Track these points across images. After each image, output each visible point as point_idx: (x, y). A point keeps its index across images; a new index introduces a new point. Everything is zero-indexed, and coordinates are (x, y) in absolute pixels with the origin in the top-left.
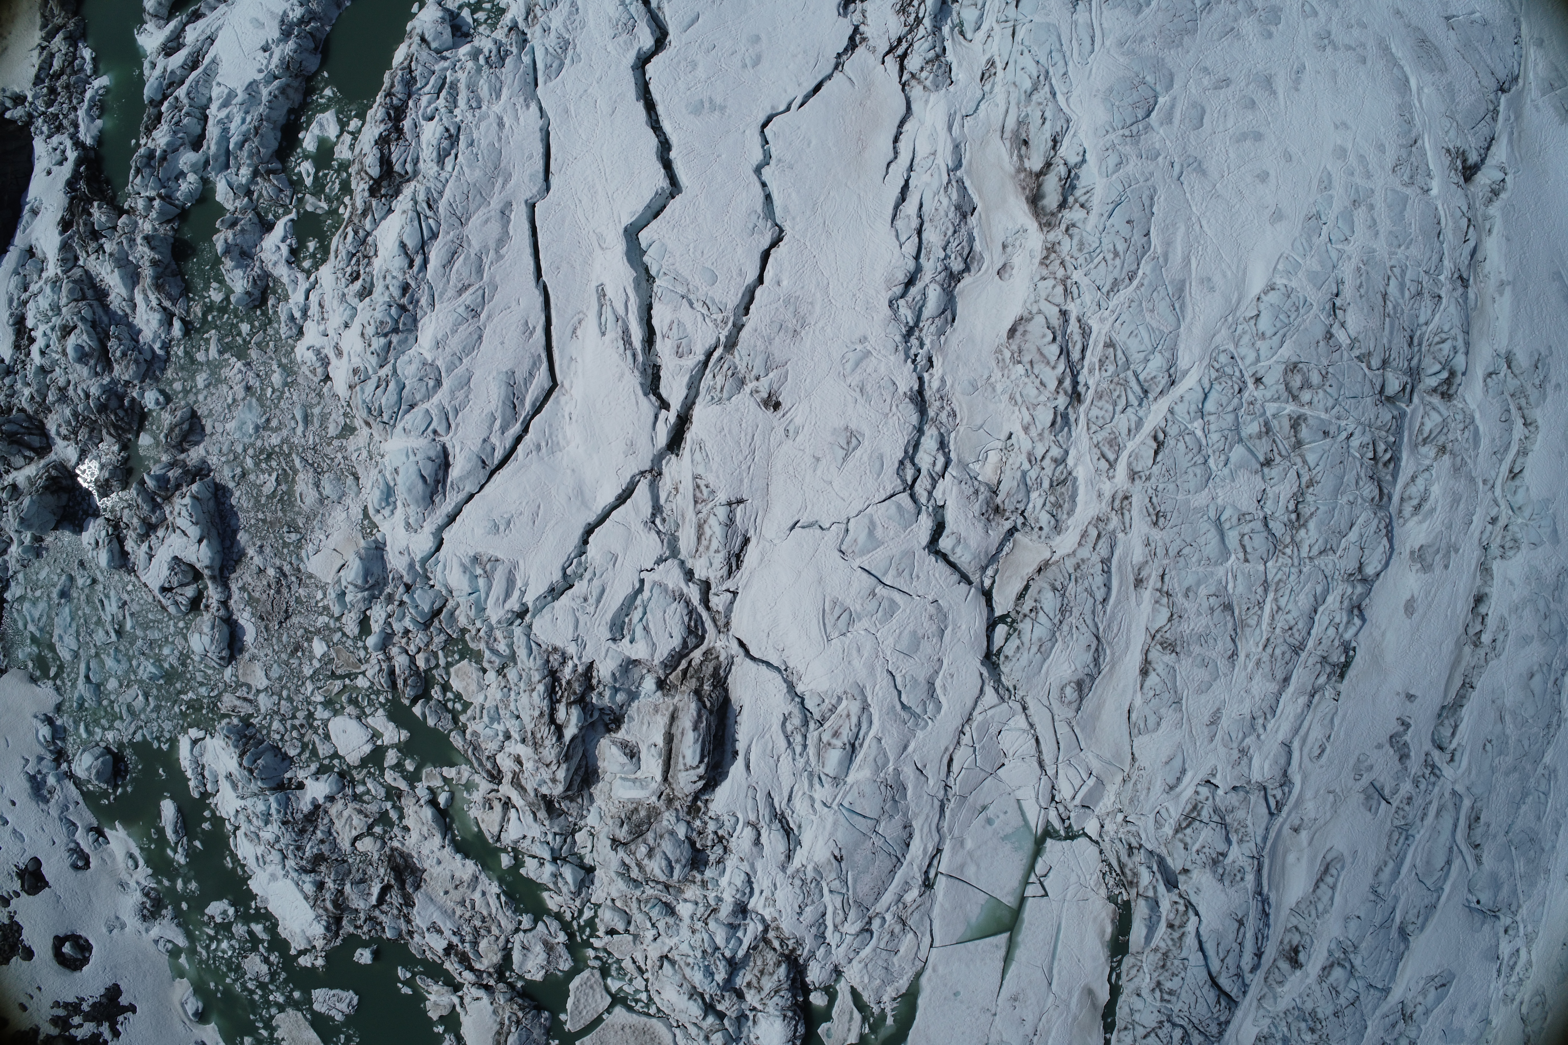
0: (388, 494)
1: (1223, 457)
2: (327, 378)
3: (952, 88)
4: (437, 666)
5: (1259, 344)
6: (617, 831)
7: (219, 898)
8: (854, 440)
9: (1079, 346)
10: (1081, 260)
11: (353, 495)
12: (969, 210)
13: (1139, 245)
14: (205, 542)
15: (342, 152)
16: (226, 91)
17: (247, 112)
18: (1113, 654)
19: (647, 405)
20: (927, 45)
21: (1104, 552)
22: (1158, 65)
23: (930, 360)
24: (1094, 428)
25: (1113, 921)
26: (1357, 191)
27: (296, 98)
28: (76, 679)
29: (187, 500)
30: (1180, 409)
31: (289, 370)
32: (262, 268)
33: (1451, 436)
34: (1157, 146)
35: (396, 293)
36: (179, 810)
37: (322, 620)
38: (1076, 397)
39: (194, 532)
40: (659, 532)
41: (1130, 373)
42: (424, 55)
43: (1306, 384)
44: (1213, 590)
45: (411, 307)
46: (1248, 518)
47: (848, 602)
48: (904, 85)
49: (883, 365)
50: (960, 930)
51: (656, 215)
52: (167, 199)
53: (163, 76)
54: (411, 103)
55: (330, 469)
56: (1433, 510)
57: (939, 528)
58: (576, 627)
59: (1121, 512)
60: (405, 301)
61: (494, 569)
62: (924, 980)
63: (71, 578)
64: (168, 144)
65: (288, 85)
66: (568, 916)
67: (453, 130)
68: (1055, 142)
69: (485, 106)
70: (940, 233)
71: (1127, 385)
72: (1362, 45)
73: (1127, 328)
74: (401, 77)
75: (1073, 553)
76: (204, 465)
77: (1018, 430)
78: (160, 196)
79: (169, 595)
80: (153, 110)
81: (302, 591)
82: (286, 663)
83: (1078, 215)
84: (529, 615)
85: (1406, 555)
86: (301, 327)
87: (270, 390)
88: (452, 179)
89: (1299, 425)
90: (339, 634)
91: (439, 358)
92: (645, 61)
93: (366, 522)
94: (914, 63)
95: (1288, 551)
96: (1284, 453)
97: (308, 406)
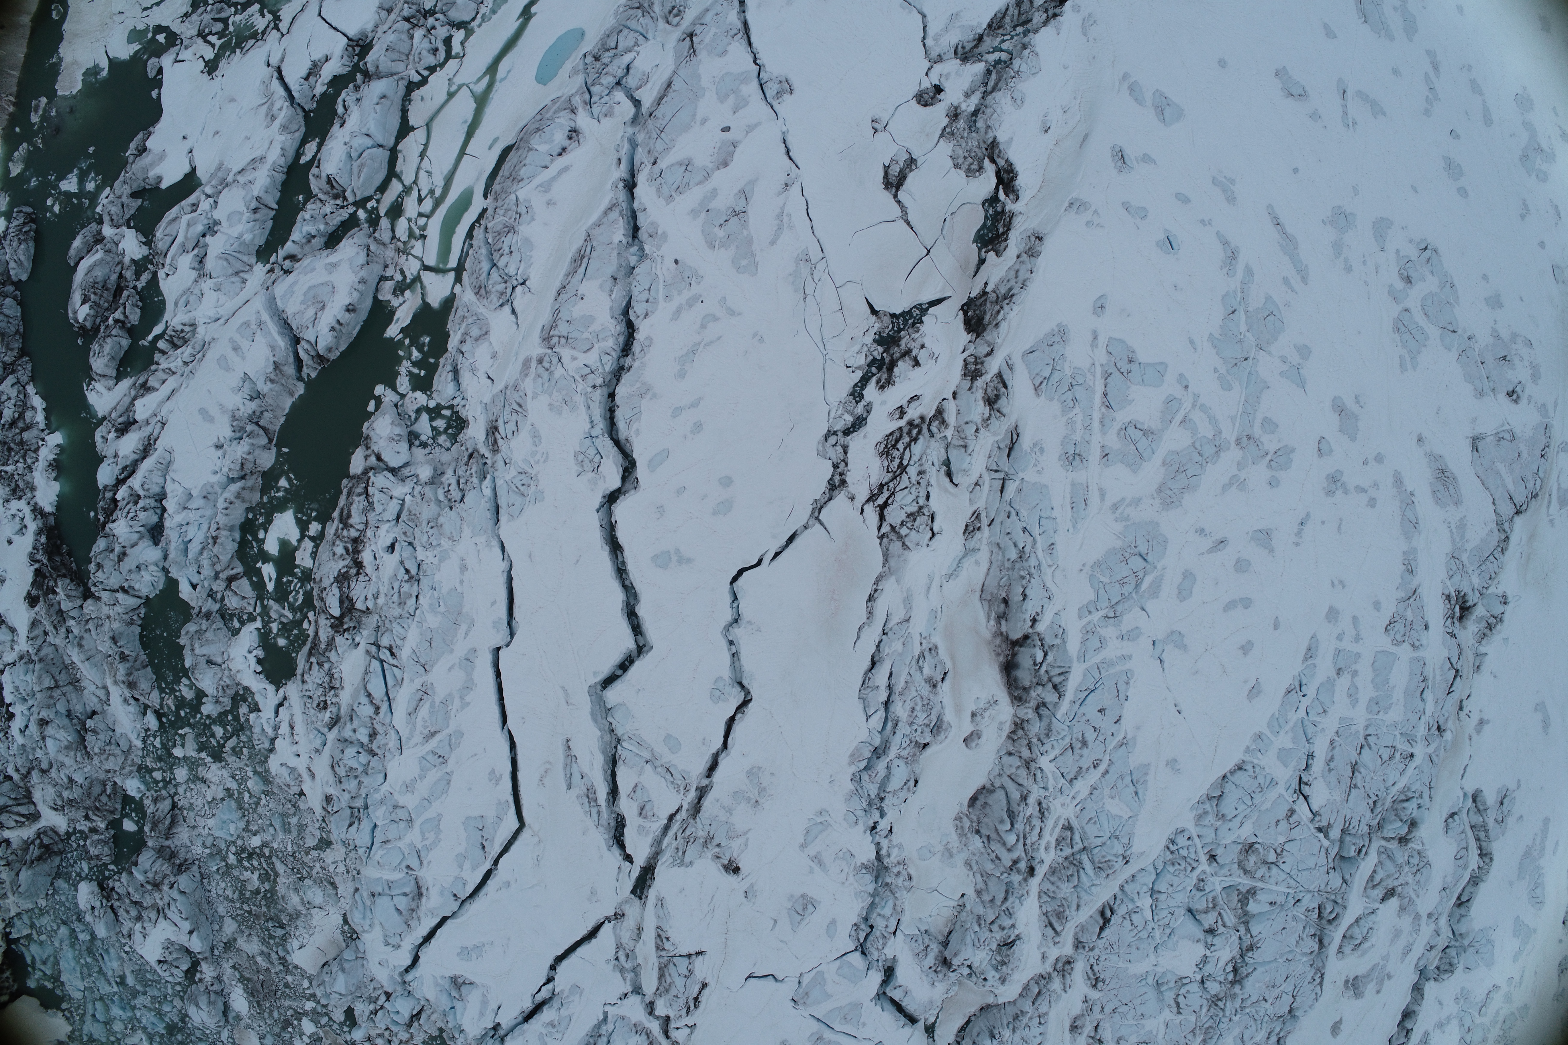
1: (1167, 931)
3: (932, 544)
5: (1218, 824)
8: (810, 907)
9: (1037, 830)
10: (1046, 747)
11: (332, 902)
12: (940, 678)
13: (1109, 733)
14: (195, 934)
16: (181, 490)
17: (204, 517)
19: (610, 861)
20: (909, 498)
22: (1153, 531)
23: (890, 828)
26: (1344, 658)
29: (175, 895)
30: (1131, 891)
32: (230, 677)
33: (1401, 881)
34: (1141, 625)
35: (364, 740)
37: (309, 1005)
38: (1030, 872)
39: (185, 926)
40: (622, 970)
41: (1085, 858)
42: (381, 479)
43: (1261, 861)
45: (379, 751)
46: (1185, 981)
48: (881, 538)
49: (842, 836)
52: (131, 591)
53: (115, 462)
54: (369, 533)
55: (309, 875)
56: (1373, 946)
59: (1063, 974)
60: (372, 746)
64: (126, 540)
65: (244, 488)
67: (413, 572)
68: (1034, 621)
69: (445, 543)
70: (908, 708)
71: (1080, 866)
72: (1376, 485)
73: (1087, 815)
74: (358, 503)
75: (1015, 1001)
76: (189, 855)
77: (971, 892)
78: (123, 589)
79: (165, 967)
80: (109, 495)
81: (289, 978)
82: (278, 1035)
83: (1050, 696)
84: (501, 1032)
85: (1340, 983)
86: (273, 741)
87: (246, 795)
88: (414, 625)
89: (1247, 898)
90: (326, 1019)
91: (409, 801)
92: (612, 498)
93: (346, 928)
94: (895, 515)
95: (1221, 1004)
96: (1228, 924)
97: (284, 816)
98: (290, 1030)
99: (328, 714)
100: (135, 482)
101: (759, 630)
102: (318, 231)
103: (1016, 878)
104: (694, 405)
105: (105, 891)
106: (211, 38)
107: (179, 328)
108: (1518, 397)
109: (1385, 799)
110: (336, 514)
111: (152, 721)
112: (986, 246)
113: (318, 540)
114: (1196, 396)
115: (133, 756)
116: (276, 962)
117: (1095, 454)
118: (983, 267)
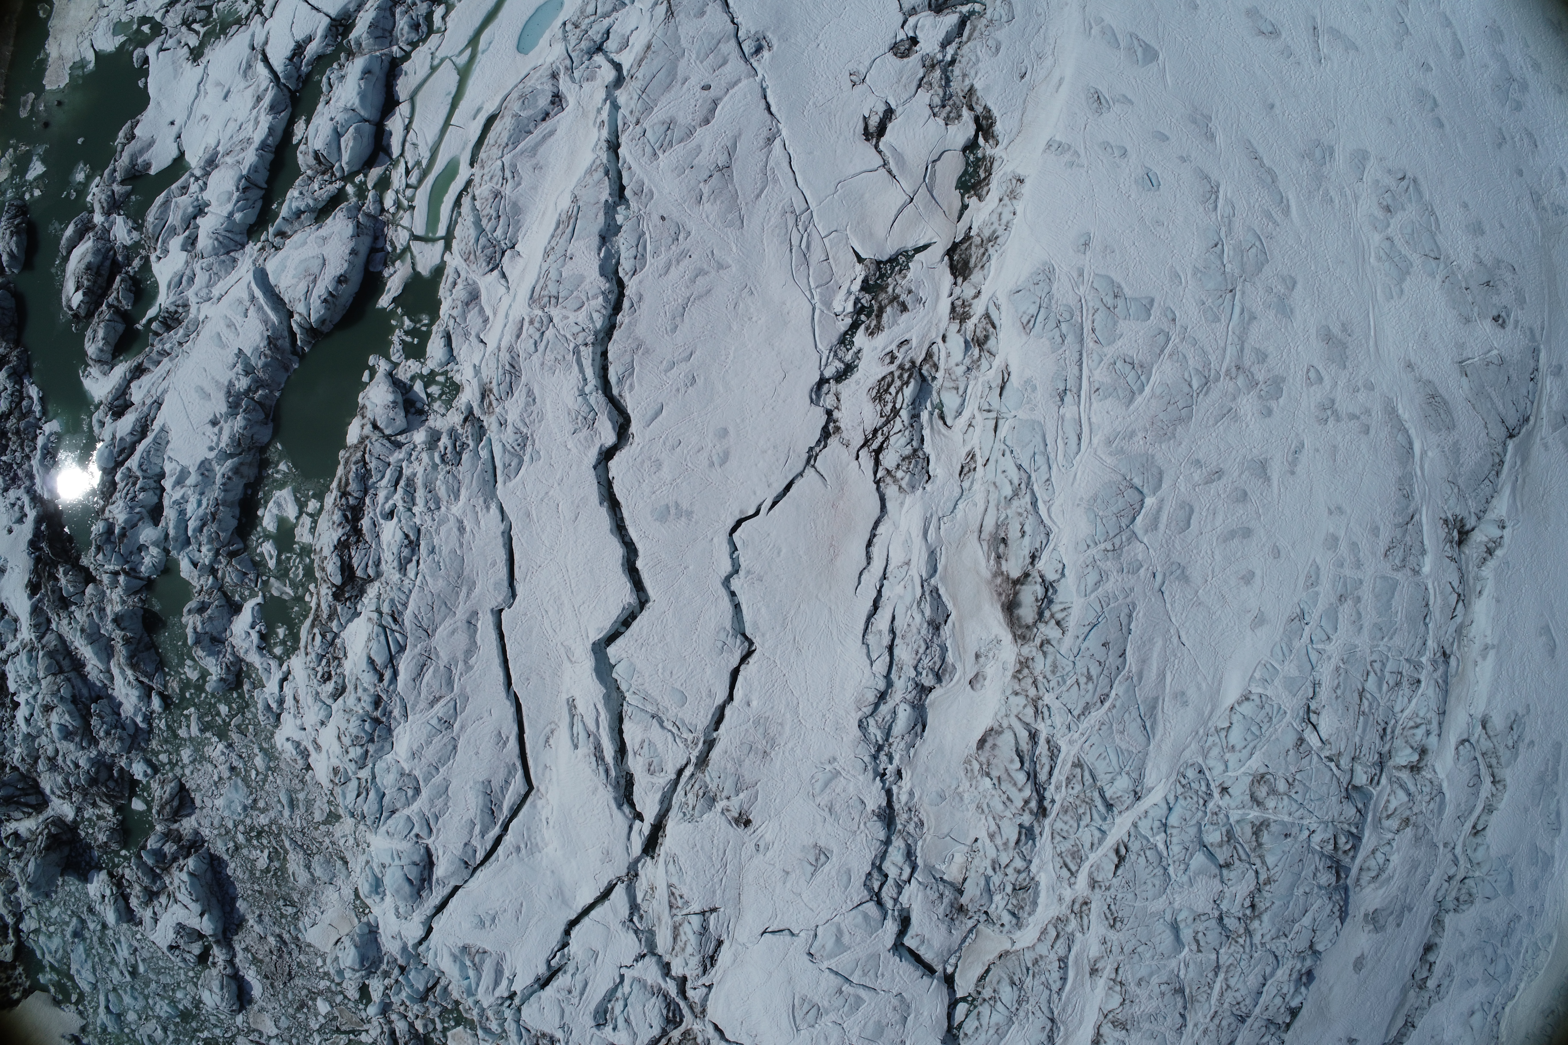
0: (377, 885)
1: (1183, 867)
2: (309, 767)
3: (929, 487)
4: (435, 1029)
5: (1228, 756)
8: (823, 857)
9: (1047, 768)
10: (1052, 684)
11: (342, 877)
12: (942, 621)
13: (1114, 667)
14: (206, 917)
15: (303, 535)
16: (179, 468)
17: (202, 494)
18: (1066, 1030)
19: (620, 819)
20: (903, 441)
21: (1062, 952)
22: (1147, 463)
23: (899, 773)
24: (1058, 838)
26: (1345, 585)
27: (250, 473)
29: (184, 876)
30: (1144, 827)
31: (270, 754)
32: (233, 654)
33: (1415, 810)
34: (1140, 557)
35: (369, 708)
37: (323, 984)
38: (1042, 812)
39: (196, 908)
40: (636, 931)
41: (1096, 795)
42: (377, 446)
43: (1273, 792)
44: (1165, 979)
45: (384, 719)
46: (1203, 918)
47: (816, 999)
48: (877, 482)
49: (852, 784)
52: (132, 573)
53: (112, 444)
54: (367, 501)
55: (319, 850)
56: (1391, 878)
57: (904, 929)
58: (562, 1017)
59: (1080, 915)
60: (378, 714)
61: (482, 962)
63: (83, 922)
64: (126, 521)
65: (241, 464)
67: (413, 536)
68: (1033, 558)
69: (444, 507)
70: (912, 651)
71: (1091, 804)
72: (1367, 411)
73: (1096, 750)
74: (356, 471)
75: (1034, 946)
76: (198, 837)
77: (983, 836)
78: (124, 571)
79: (177, 952)
81: (302, 958)
82: (294, 1017)
83: (1054, 633)
84: (517, 1001)
85: (1359, 917)
86: (278, 715)
88: (415, 590)
89: (1261, 831)
90: (341, 997)
91: (416, 768)
92: (607, 455)
93: (358, 902)
94: (890, 459)
95: (1241, 941)
96: (1244, 857)
97: (292, 792)
98: (305, 1010)
99: (332, 685)
100: (133, 463)
101: (760, 579)
102: (308, 205)
103: (1029, 819)
104: (686, 359)
105: (115, 878)
106: (195, 26)
107: (172, 309)
108: (1504, 322)
109: (1394, 726)
110: (334, 485)
111: (156, 704)
112: (968, 192)
114: (1184, 329)
115: (138, 740)
116: (288, 941)
117: (1086, 389)
118: (966, 212)
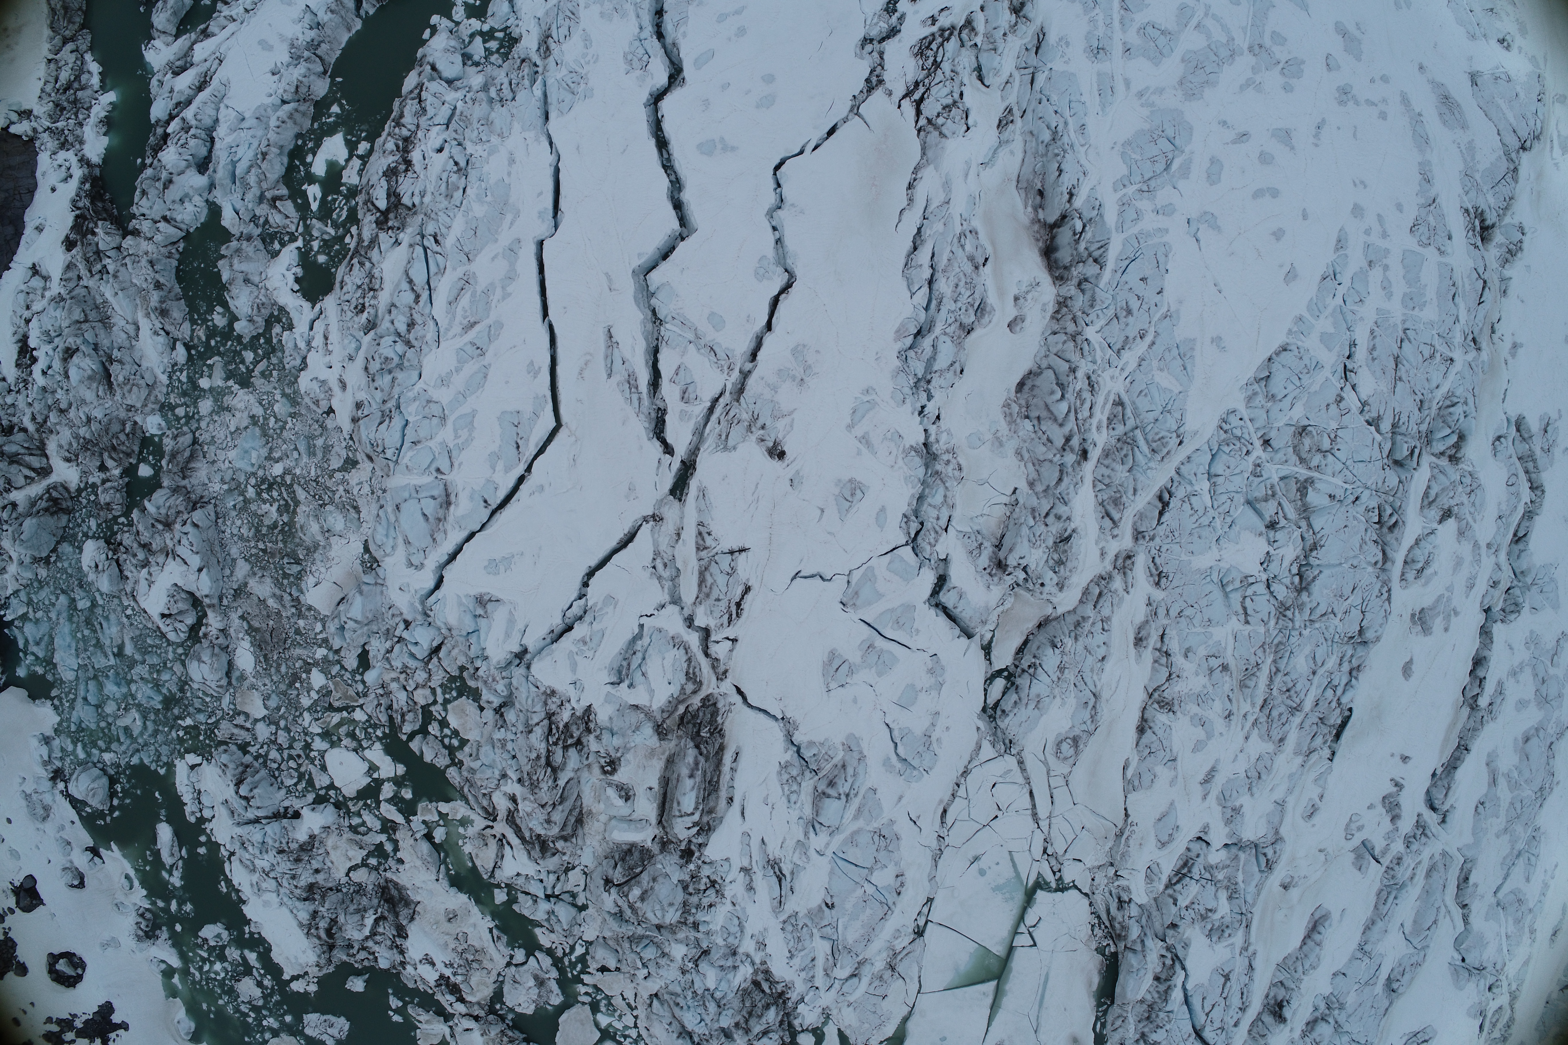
1: (1227, 519)
2: (331, 411)
3: (968, 135)
5: (1268, 405)
6: (610, 872)
7: (214, 922)
9: (1087, 404)
10: (1091, 318)
11: (354, 528)
12: (982, 261)
13: (1152, 303)
14: (205, 571)
15: (351, 177)
16: (234, 114)
17: (254, 137)
18: (1110, 711)
19: (651, 449)
20: (944, 90)
21: (1105, 611)
22: (1178, 118)
23: (937, 413)
25: (1100, 972)
26: (1373, 251)
27: (305, 123)
28: (74, 700)
29: (188, 528)
30: (1187, 470)
32: (266, 296)
33: (1457, 500)
34: (1174, 202)
35: (402, 329)
36: (177, 833)
37: (321, 653)
38: (1083, 454)
39: (194, 561)
40: (659, 578)
41: (1138, 433)
42: (435, 84)
43: (1315, 448)
44: (1212, 651)
45: (416, 343)
46: (1251, 580)
47: (847, 654)
48: (919, 131)
49: (889, 417)
50: (948, 978)
51: (665, 256)
52: (173, 221)
53: (170, 96)
54: (420, 134)
55: (332, 502)
56: (1436, 573)
57: (942, 581)
58: (575, 671)
59: (1123, 570)
60: (410, 337)
61: (494, 610)
62: (910, 1025)
64: (174, 166)
65: (296, 110)
66: (560, 953)
67: (463, 164)
68: (1071, 195)
69: (495, 140)
70: (952, 284)
71: (1133, 444)
72: (1384, 100)
73: (1137, 387)
74: (411, 107)
75: (1074, 611)
76: (206, 493)
77: (1023, 486)
78: (165, 219)
79: (168, 621)
80: (160, 131)
81: (301, 622)
82: (284, 693)
83: (1091, 269)
84: (528, 656)
85: (1407, 617)
86: (305, 358)
87: (272, 420)
88: (460, 215)
89: (1306, 488)
90: (338, 667)
91: (444, 396)
92: (657, 98)
93: (366, 556)
94: (930, 108)
95: (1289, 613)
96: (1289, 516)
97: (310, 438)
98: (298, 685)
99: (365, 315)
100: (189, 113)
101: (802, 212)
103: (1070, 458)
104: (738, 12)
105: (112, 543)
108: (1509, 46)
109: (1430, 401)
111: (181, 354)
113: (365, 159)
114: (1208, 7)
115: (156, 392)
116: (288, 605)
117: (1117, 50)
